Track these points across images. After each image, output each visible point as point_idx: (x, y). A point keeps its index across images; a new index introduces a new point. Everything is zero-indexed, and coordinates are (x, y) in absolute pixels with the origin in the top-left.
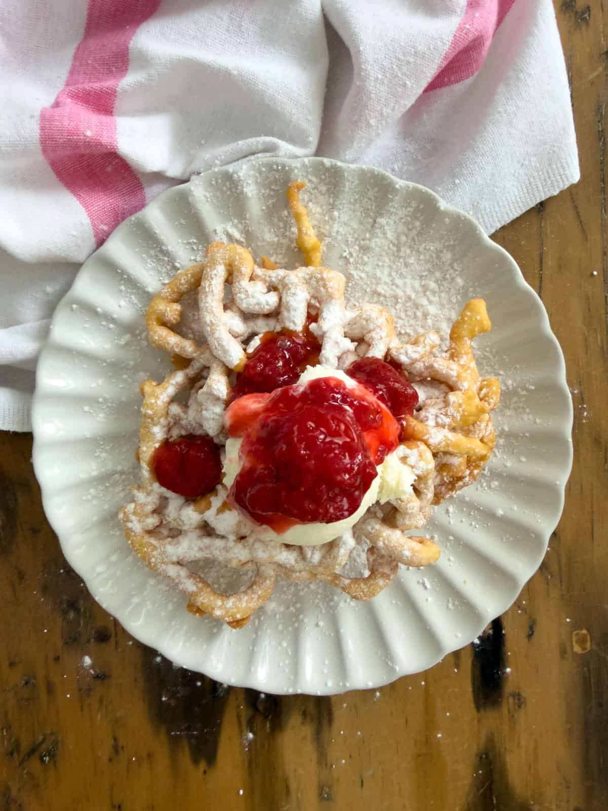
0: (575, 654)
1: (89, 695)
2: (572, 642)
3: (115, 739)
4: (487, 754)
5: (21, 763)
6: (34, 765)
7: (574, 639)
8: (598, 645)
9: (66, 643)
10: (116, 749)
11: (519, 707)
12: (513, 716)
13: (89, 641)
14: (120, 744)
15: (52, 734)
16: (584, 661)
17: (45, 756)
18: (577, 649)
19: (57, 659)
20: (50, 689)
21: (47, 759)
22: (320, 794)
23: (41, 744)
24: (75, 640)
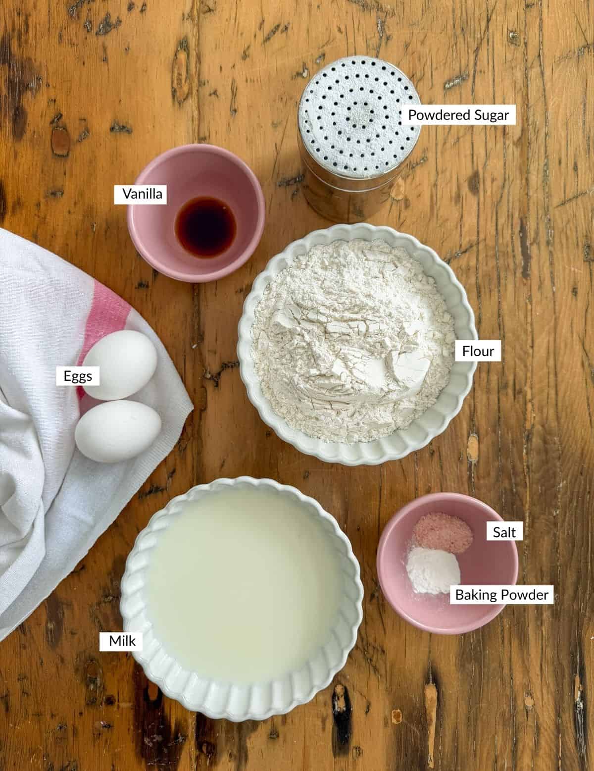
0: (393, 724)
1: (99, 738)
2: (391, 716)
3: (113, 766)
7: (393, 715)
8: (407, 719)
9: (87, 704)
11: (359, 755)
12: (355, 760)
13: (101, 704)
15: (74, 761)
16: (398, 729)
18: (394, 721)
19: (81, 714)
20: (75, 732)
23: (67, 767)
24: (93, 702)
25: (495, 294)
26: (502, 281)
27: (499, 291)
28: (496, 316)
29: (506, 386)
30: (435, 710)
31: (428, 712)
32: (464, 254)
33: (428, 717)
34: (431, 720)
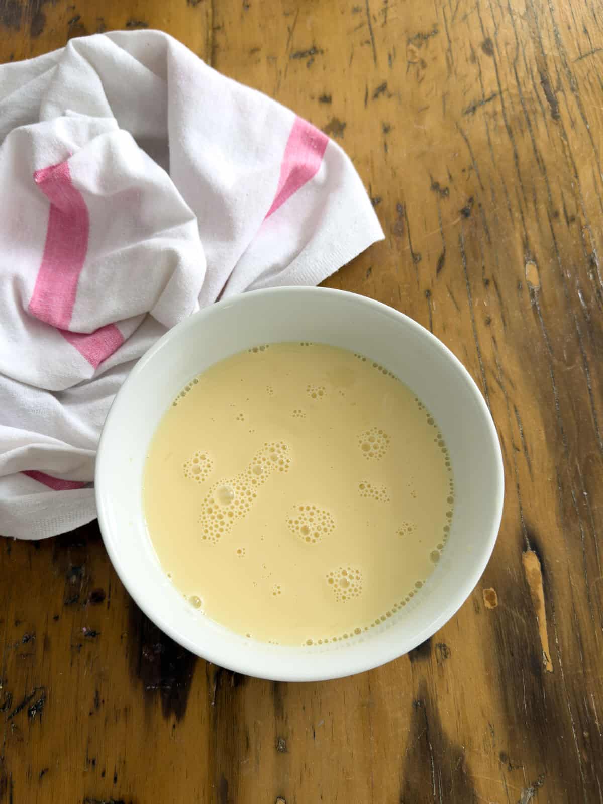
0: (486, 609)
1: (79, 651)
2: (483, 598)
3: (97, 693)
4: (421, 702)
5: (10, 717)
6: (22, 718)
7: (485, 596)
8: (504, 601)
9: (66, 604)
10: (97, 703)
11: (446, 657)
12: (441, 664)
13: (85, 603)
14: (101, 698)
15: (42, 688)
16: (494, 614)
17: (33, 709)
18: (488, 605)
19: (56, 618)
20: (47, 645)
21: (34, 712)
22: (277, 747)
23: (31, 697)
24: (74, 601)
25: (527, 134)
26: (533, 123)
27: (531, 131)
28: (532, 151)
29: (556, 214)
30: (540, 586)
31: (532, 590)
32: (488, 103)
33: (533, 598)
34: (538, 601)
